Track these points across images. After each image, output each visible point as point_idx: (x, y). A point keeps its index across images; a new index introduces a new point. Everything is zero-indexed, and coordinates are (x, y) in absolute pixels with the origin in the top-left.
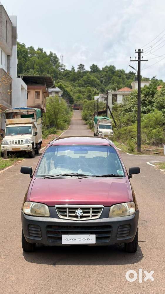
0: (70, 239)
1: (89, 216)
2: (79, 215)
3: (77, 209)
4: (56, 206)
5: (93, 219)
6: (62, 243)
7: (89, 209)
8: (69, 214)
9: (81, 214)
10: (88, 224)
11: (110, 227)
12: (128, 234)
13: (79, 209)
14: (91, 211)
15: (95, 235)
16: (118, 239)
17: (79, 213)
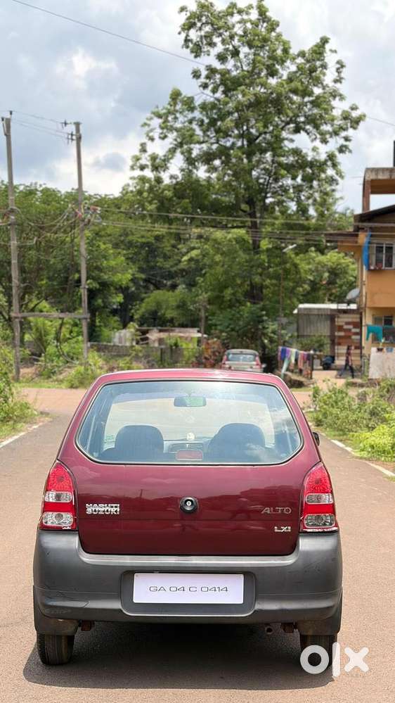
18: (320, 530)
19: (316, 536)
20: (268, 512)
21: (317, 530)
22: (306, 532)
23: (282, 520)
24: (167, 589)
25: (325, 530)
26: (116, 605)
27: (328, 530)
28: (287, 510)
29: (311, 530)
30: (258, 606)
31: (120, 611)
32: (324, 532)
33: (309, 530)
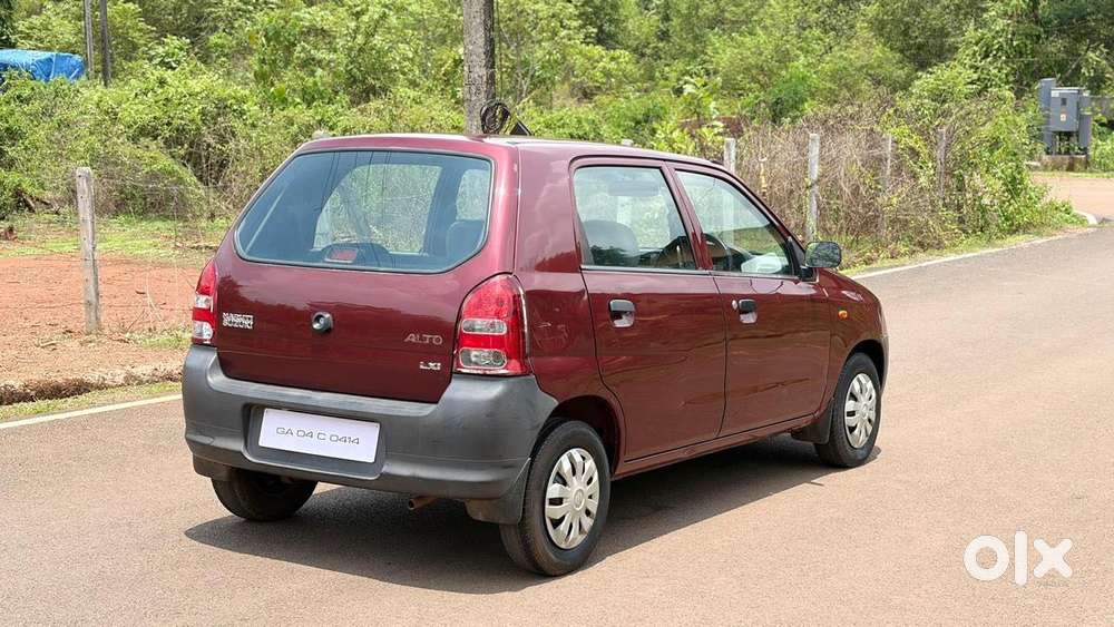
18: (479, 372)
19: (475, 379)
20: (413, 340)
21: (475, 372)
22: (460, 373)
23: (430, 353)
24: (295, 432)
25: (488, 372)
26: (238, 445)
27: (492, 372)
28: (437, 340)
29: (468, 371)
30: (385, 469)
31: (240, 452)
32: (485, 375)
33: (464, 371)
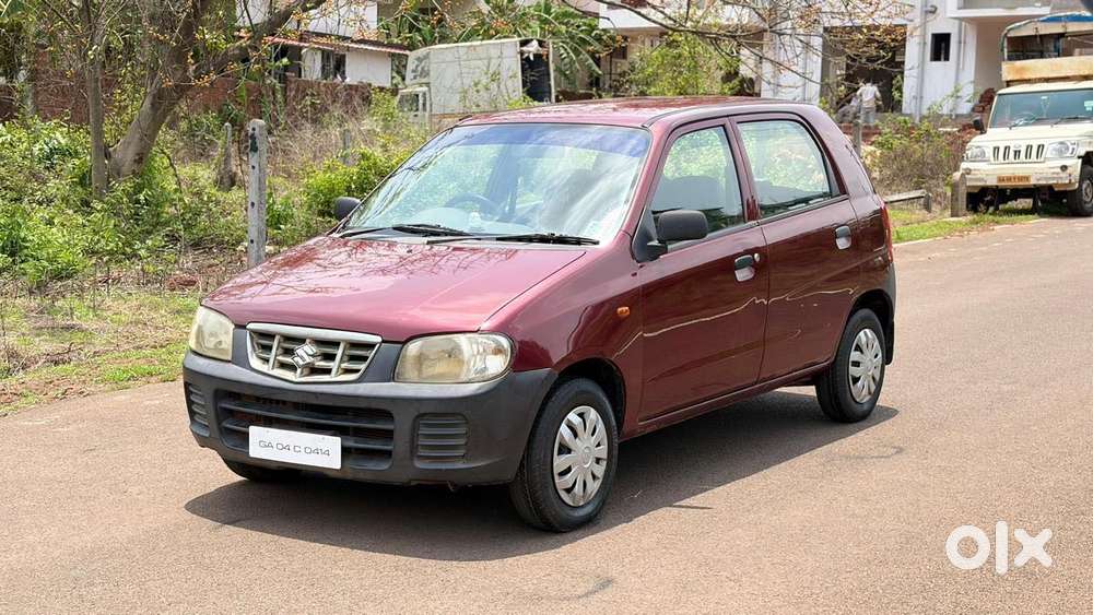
0: (269, 445)
1: (328, 371)
2: (301, 363)
3: (301, 340)
4: (251, 326)
5: (340, 381)
6: (252, 455)
7: (336, 344)
8: (280, 358)
9: (309, 360)
10: (317, 397)
11: (386, 415)
12: (461, 452)
13: (308, 341)
14: (339, 353)
15: (338, 440)
16: (419, 465)
17: (305, 353)
